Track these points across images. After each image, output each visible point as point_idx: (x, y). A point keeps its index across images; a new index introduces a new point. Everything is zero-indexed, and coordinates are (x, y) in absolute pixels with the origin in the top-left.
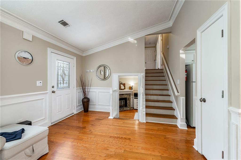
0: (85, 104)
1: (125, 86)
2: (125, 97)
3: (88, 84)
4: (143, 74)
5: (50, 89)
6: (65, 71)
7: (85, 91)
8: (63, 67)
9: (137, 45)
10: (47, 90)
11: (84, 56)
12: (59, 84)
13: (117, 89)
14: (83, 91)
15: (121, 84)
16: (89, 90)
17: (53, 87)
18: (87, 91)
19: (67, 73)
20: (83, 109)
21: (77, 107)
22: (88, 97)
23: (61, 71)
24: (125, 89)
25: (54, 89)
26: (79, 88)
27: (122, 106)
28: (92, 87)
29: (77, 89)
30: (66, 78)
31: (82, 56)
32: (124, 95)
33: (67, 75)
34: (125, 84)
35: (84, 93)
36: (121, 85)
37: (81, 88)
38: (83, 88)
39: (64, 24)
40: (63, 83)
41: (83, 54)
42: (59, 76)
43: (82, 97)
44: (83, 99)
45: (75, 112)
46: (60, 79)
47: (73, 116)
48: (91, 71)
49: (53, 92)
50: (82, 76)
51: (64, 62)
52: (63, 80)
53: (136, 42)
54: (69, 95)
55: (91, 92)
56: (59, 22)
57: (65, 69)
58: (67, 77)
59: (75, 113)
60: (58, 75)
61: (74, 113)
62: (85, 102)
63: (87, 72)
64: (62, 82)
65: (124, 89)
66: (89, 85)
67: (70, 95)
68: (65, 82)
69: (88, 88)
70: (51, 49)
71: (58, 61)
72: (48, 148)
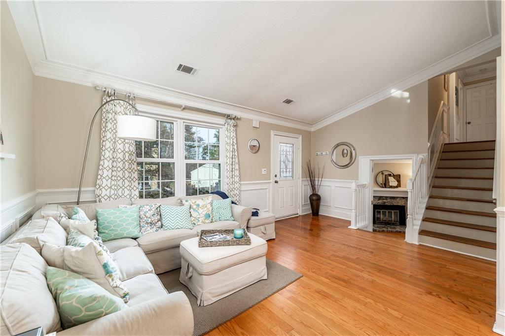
0: (315, 203)
1: (399, 181)
2: (399, 204)
3: (319, 174)
4: (423, 156)
5: (273, 179)
6: (288, 156)
7: (314, 185)
8: (286, 151)
9: (409, 101)
10: (270, 179)
11: (313, 132)
12: (282, 173)
13: (367, 183)
14: (311, 184)
15: (390, 175)
16: (320, 182)
17: (276, 176)
18: (317, 184)
19: (290, 158)
20: (311, 212)
21: (303, 206)
22: (319, 194)
23: (284, 156)
24: (400, 186)
25: (277, 179)
26: (305, 179)
27: (393, 222)
28: (325, 178)
29: (302, 180)
30: (290, 166)
31: (310, 132)
32: (398, 199)
33: (290, 161)
34: (399, 176)
35: (313, 187)
36: (389, 177)
37: (309, 179)
38: (311, 180)
39: (288, 102)
40: (286, 172)
41: (312, 129)
42: (282, 163)
43: (310, 193)
44: (311, 196)
45: (300, 213)
46: (283, 166)
47: (297, 217)
48: (324, 153)
49: (276, 182)
50: (310, 161)
51: (288, 145)
52: (286, 168)
53: (406, 94)
55: (324, 187)
56: (284, 102)
57: (288, 153)
58: (291, 163)
60: (280, 161)
62: (313, 200)
63: (317, 155)
64: (285, 170)
65: (397, 187)
66: (321, 176)
67: (294, 187)
68: (288, 170)
69: (318, 180)
70: (275, 131)
71: (281, 144)
72: (275, 235)
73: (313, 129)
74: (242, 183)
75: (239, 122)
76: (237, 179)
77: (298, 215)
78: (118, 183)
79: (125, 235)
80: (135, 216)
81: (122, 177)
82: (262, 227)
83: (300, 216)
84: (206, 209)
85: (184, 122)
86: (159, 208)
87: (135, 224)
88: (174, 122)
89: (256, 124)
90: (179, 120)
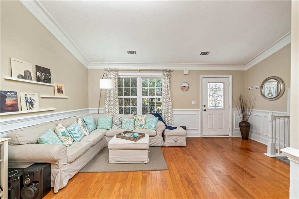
5: (202, 108)
6: (218, 92)
8: (215, 88)
10: (199, 108)
11: (246, 71)
17: (204, 106)
21: (233, 130)
22: (248, 121)
23: (213, 92)
25: (206, 108)
26: (236, 109)
28: (256, 109)
29: (233, 110)
31: (244, 71)
33: (220, 95)
37: (239, 109)
39: (205, 53)
40: (215, 103)
42: (211, 96)
44: (241, 123)
46: (212, 99)
48: (255, 88)
49: (205, 110)
51: (217, 83)
52: (215, 100)
54: (222, 115)
55: (255, 116)
57: (217, 90)
58: (220, 97)
59: (231, 136)
61: (229, 135)
62: (243, 126)
63: (249, 90)
68: (217, 102)
69: (249, 110)
70: (203, 75)
71: (210, 83)
72: (185, 144)
73: (246, 69)
74: (173, 109)
75: (171, 73)
76: (170, 107)
77: (228, 136)
78: (112, 107)
79: (104, 128)
80: (109, 121)
81: (113, 104)
82: (174, 137)
83: (230, 137)
84: (141, 121)
85: (141, 78)
86: (121, 118)
87: (109, 124)
88: (137, 78)
89: (186, 72)
90: (138, 77)
